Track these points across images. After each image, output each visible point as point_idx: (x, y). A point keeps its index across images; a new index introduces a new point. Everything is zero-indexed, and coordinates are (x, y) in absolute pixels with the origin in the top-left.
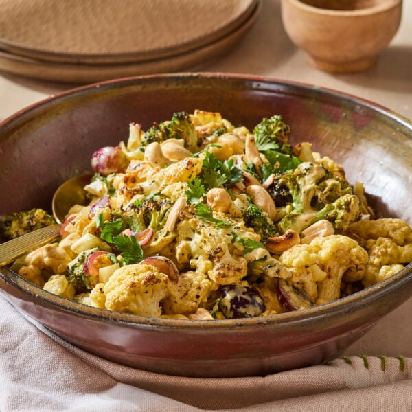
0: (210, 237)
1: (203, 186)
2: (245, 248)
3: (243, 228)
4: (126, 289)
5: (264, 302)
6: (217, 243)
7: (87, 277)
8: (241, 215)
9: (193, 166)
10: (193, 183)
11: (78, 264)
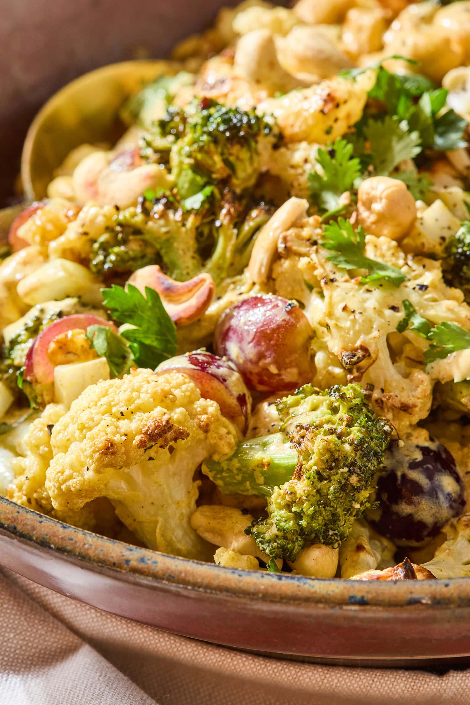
0: (344, 314)
1: (356, 161)
2: (432, 346)
3: (435, 287)
4: (92, 457)
5: (462, 488)
6: (357, 334)
7: (30, 383)
8: (439, 250)
9: (337, 106)
10: (332, 153)
11: (23, 338)
